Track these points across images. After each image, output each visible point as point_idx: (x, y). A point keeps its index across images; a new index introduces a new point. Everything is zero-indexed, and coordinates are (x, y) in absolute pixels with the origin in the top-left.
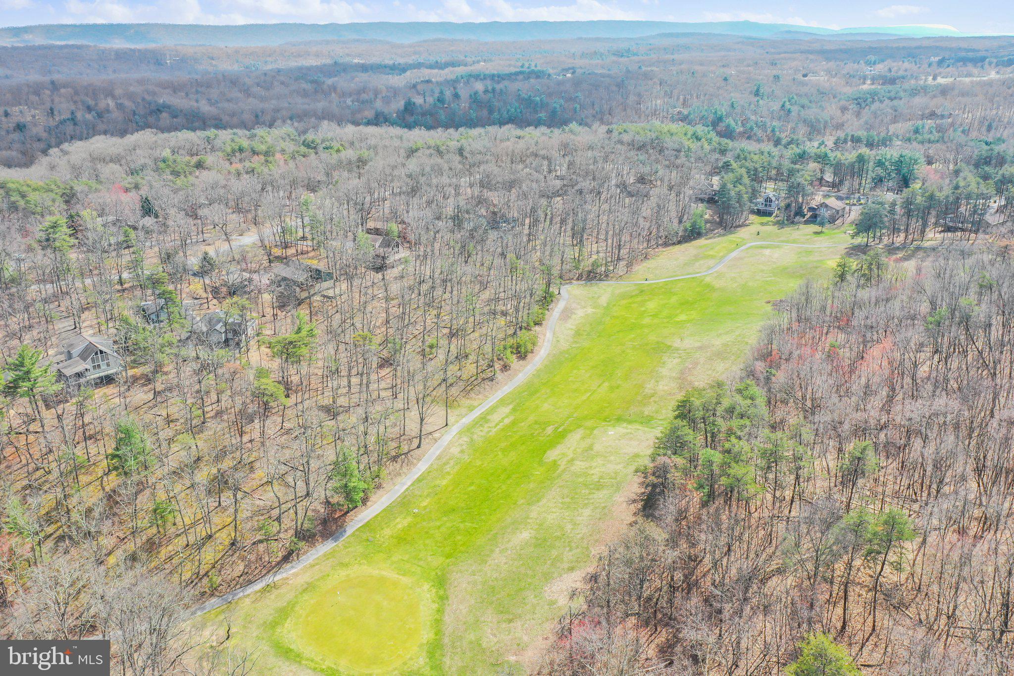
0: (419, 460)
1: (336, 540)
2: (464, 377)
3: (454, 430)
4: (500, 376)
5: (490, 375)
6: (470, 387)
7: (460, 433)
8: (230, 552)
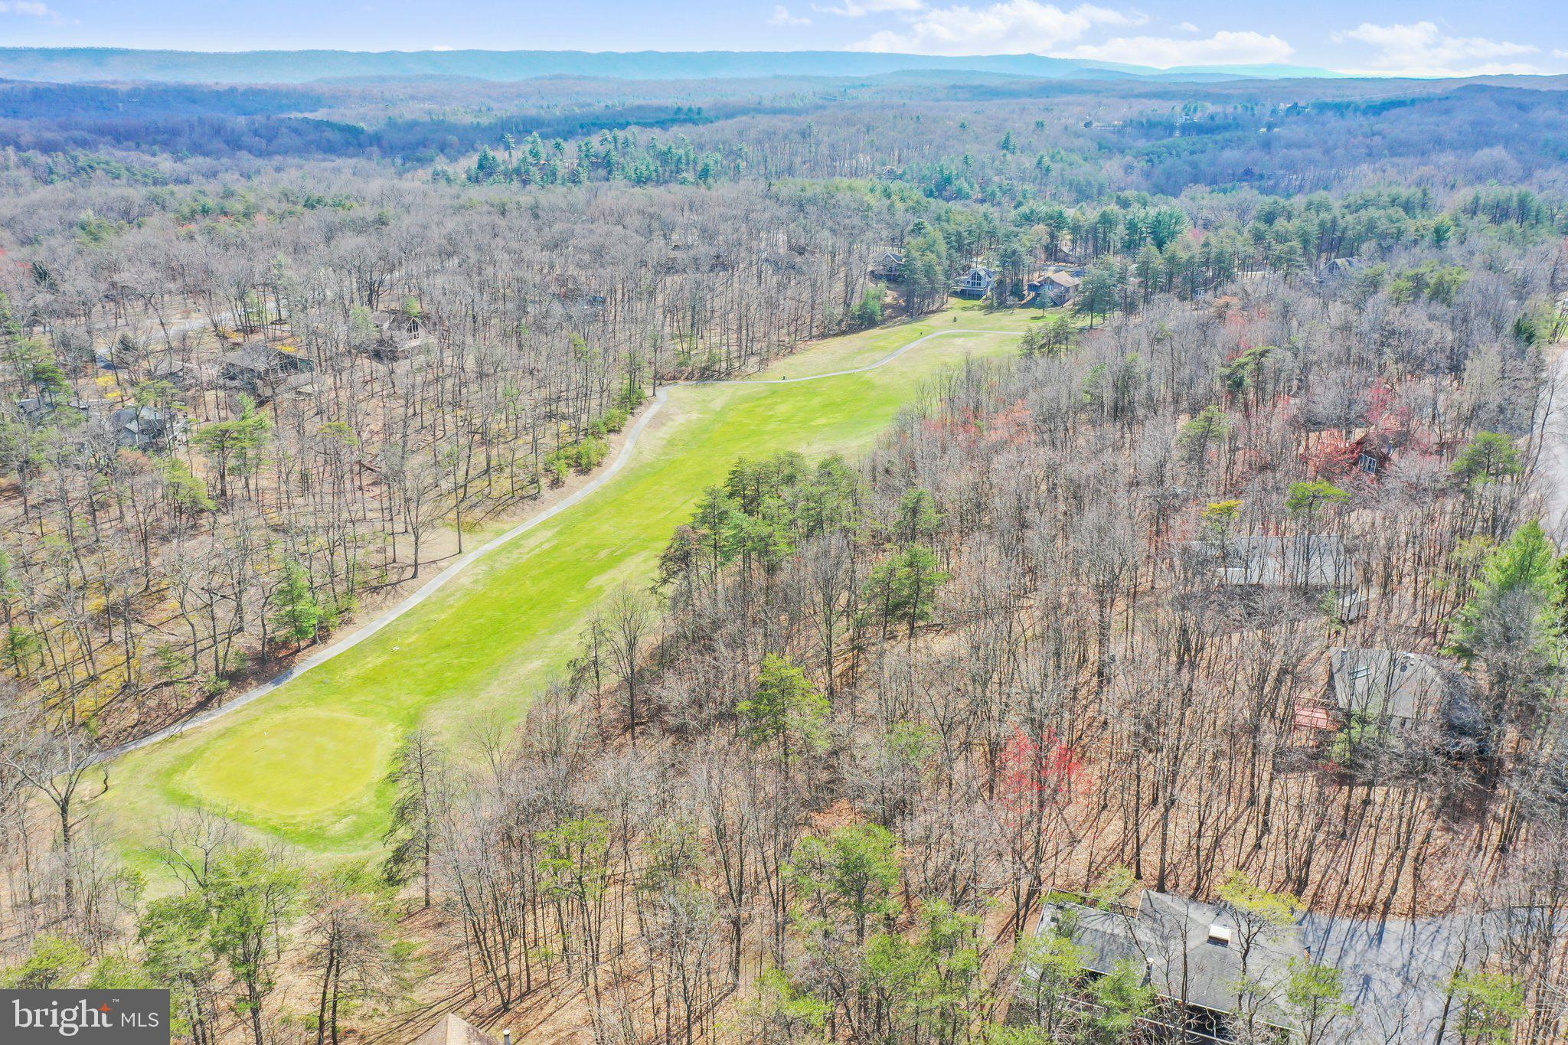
0: (413, 592)
1: (277, 683)
2: (495, 494)
3: (469, 558)
4: (546, 493)
5: (533, 492)
6: (500, 507)
7: (477, 562)
8: (121, 697)
